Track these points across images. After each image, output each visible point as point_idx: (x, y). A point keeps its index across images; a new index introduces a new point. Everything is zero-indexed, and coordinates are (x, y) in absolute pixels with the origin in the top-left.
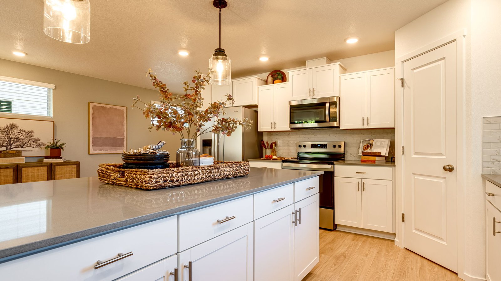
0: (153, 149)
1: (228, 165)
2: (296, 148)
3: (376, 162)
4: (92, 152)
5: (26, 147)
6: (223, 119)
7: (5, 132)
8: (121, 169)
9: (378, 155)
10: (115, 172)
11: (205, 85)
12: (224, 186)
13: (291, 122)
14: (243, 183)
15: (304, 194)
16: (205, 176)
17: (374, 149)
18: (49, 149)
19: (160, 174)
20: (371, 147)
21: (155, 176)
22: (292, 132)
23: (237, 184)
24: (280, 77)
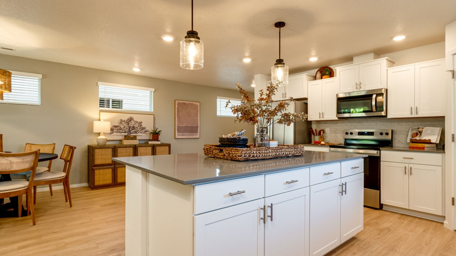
0: (238, 135)
1: (289, 147)
2: (343, 135)
3: (425, 148)
4: (177, 137)
5: (138, 133)
6: (285, 114)
7: (127, 123)
8: (220, 148)
9: (429, 142)
10: (217, 149)
11: (275, 92)
12: (286, 162)
13: (338, 113)
14: (300, 161)
15: (349, 172)
16: (273, 154)
17: (424, 136)
18: (152, 134)
19: (246, 151)
20: (421, 135)
21: (244, 152)
22: (339, 121)
23: (295, 161)
24: (327, 73)
